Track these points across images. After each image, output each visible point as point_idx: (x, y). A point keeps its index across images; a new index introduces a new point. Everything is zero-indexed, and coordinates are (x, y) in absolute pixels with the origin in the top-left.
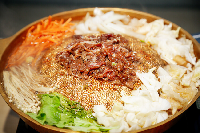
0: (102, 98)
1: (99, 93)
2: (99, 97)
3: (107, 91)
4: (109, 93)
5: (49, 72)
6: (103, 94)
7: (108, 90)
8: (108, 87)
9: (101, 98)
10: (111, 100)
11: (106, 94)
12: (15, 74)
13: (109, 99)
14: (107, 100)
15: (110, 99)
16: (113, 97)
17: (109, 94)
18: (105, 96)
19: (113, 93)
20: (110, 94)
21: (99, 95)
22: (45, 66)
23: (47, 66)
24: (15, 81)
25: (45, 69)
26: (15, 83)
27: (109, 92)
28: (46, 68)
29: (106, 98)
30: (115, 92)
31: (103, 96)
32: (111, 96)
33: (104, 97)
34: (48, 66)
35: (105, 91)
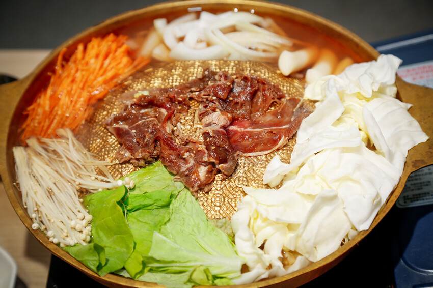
0: (211, 208)
1: (206, 200)
2: (206, 208)
3: (221, 193)
4: (224, 198)
5: (105, 154)
6: (213, 200)
7: (223, 192)
8: (223, 185)
9: (209, 208)
10: (228, 212)
11: (218, 199)
12: (38, 154)
13: (225, 209)
14: (221, 212)
15: (227, 209)
16: (233, 205)
17: (224, 200)
18: (218, 204)
19: (232, 197)
20: (226, 199)
21: (205, 204)
22: (96, 140)
23: (101, 141)
24: (41, 172)
25: (98, 148)
26: (41, 176)
27: (224, 196)
28: (99, 146)
29: (219, 208)
30: (236, 195)
31: (213, 205)
32: (229, 203)
33: (216, 206)
34: (103, 140)
35: (216, 193)
